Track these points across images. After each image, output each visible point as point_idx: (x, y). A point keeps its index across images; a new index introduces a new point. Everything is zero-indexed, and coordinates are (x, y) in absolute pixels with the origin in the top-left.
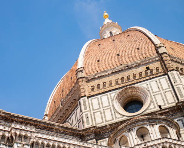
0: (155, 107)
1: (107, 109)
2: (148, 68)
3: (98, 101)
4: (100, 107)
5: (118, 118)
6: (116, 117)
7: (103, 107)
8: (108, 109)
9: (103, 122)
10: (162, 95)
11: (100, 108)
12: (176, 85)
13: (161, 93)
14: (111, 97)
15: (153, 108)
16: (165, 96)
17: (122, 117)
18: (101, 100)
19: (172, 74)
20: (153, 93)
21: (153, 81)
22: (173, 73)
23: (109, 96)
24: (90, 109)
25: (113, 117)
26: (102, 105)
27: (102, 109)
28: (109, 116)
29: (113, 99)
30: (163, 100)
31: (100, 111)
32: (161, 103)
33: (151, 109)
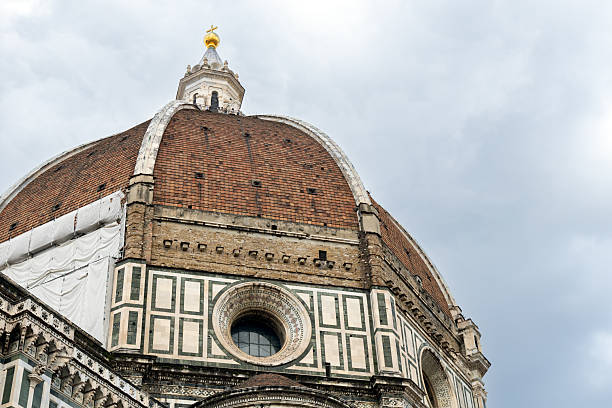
0: (315, 365)
1: (191, 320)
2: (323, 255)
3: (174, 288)
4: (173, 305)
5: (215, 357)
6: (209, 351)
7: (182, 311)
8: (195, 321)
9: (171, 352)
10: (340, 341)
11: (172, 310)
12: (382, 330)
13: (339, 335)
14: (210, 290)
15: (311, 366)
16: (348, 346)
17: (225, 358)
18: (182, 289)
19: (381, 298)
20: (321, 325)
21: (328, 294)
22: (383, 295)
23: (206, 288)
24: (145, 302)
25: (201, 349)
26: (182, 304)
27: (177, 315)
28: (191, 342)
29: (216, 300)
30: (341, 353)
31: (169, 318)
32: (334, 361)
33: (304, 365)
